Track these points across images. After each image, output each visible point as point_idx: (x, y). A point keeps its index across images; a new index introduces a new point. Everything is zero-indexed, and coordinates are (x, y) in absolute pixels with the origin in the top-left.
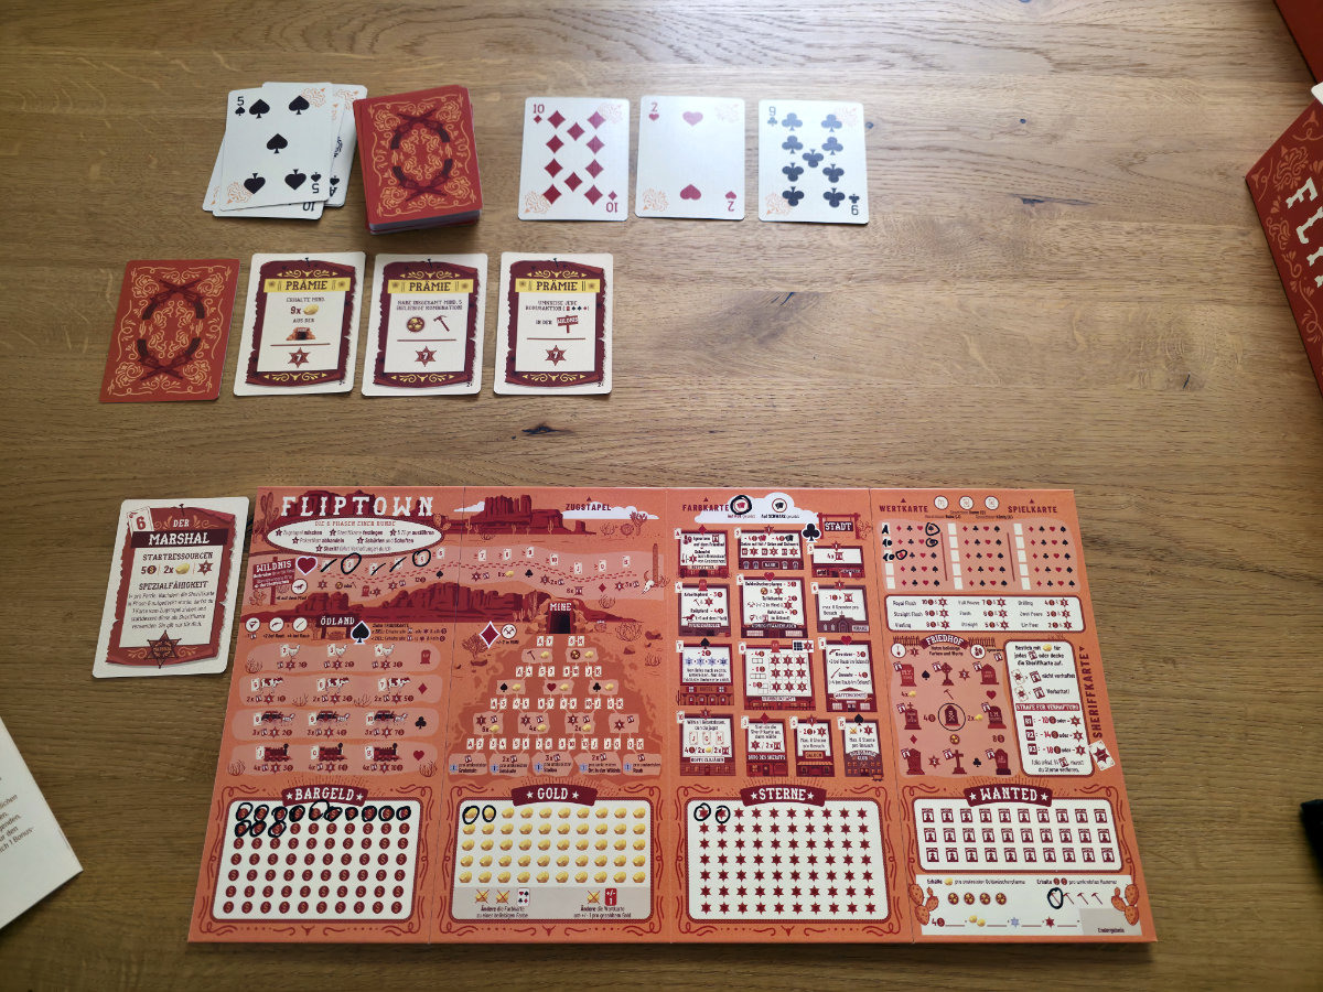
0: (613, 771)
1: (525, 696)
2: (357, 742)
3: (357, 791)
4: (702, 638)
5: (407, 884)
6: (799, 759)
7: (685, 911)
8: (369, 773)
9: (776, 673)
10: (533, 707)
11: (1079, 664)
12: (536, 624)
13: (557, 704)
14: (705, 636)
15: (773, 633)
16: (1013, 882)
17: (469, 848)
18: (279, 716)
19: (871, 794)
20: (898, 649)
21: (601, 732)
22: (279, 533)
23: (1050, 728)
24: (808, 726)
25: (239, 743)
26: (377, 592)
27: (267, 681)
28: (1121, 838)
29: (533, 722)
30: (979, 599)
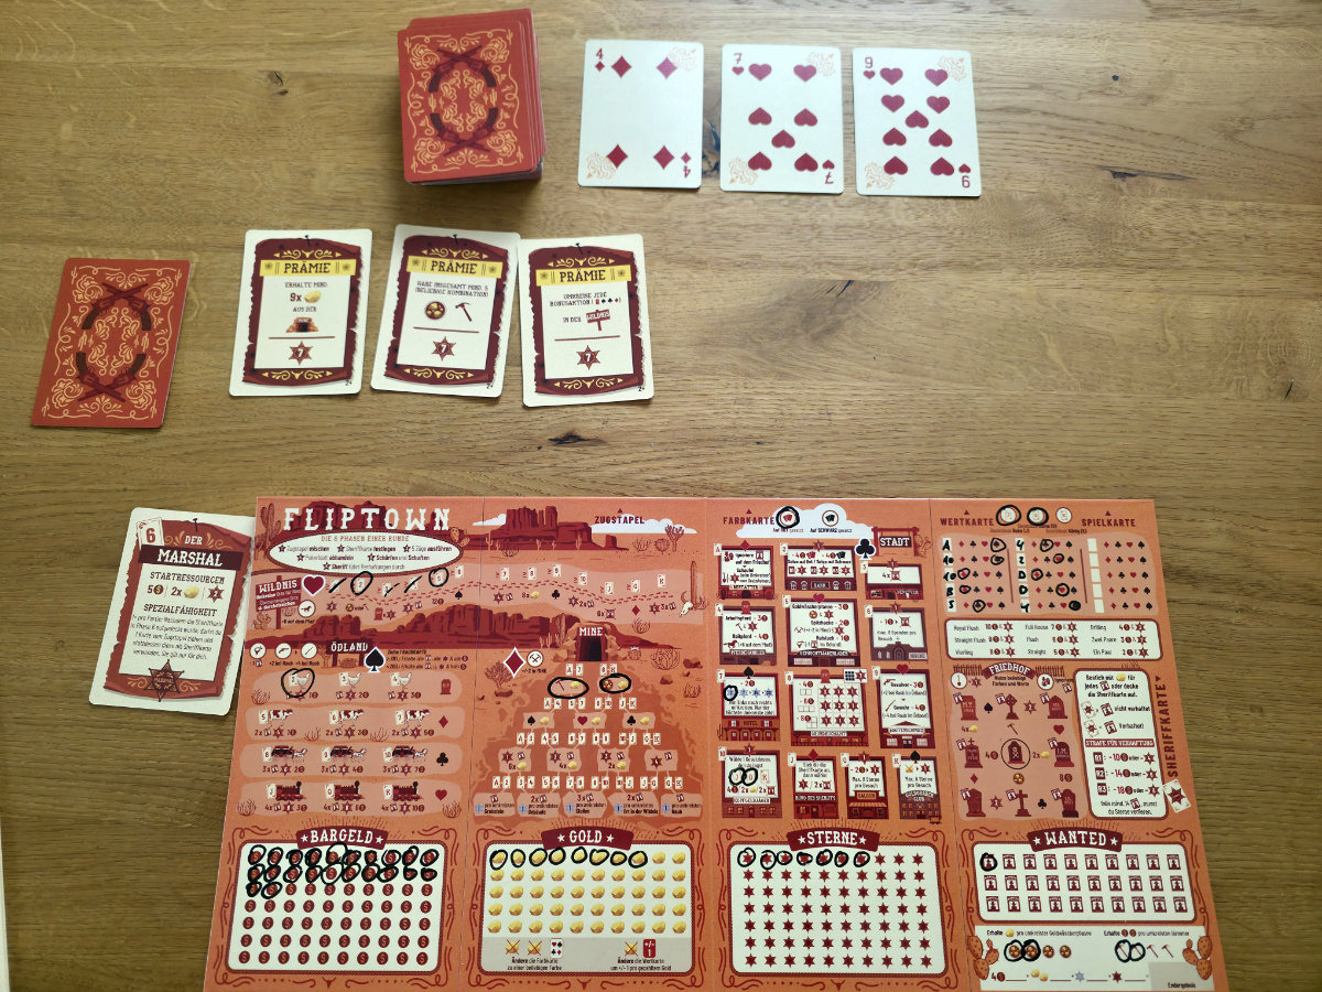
0: (651, 812)
1: (555, 730)
2: (375, 780)
3: (377, 833)
4: (745, 667)
5: (433, 933)
6: (850, 799)
7: (728, 963)
8: (388, 813)
9: (825, 706)
10: (563, 743)
11: (1154, 695)
12: (565, 651)
13: (589, 738)
14: (749, 664)
15: (824, 662)
16: (1079, 933)
17: (498, 895)
18: (290, 752)
19: (928, 838)
20: (959, 679)
21: (637, 770)
22: (282, 549)
23: (1122, 765)
24: (860, 764)
25: (248, 780)
26: (391, 615)
27: (276, 713)
28: (1195, 885)
29: (563, 759)
30: (1048, 623)
